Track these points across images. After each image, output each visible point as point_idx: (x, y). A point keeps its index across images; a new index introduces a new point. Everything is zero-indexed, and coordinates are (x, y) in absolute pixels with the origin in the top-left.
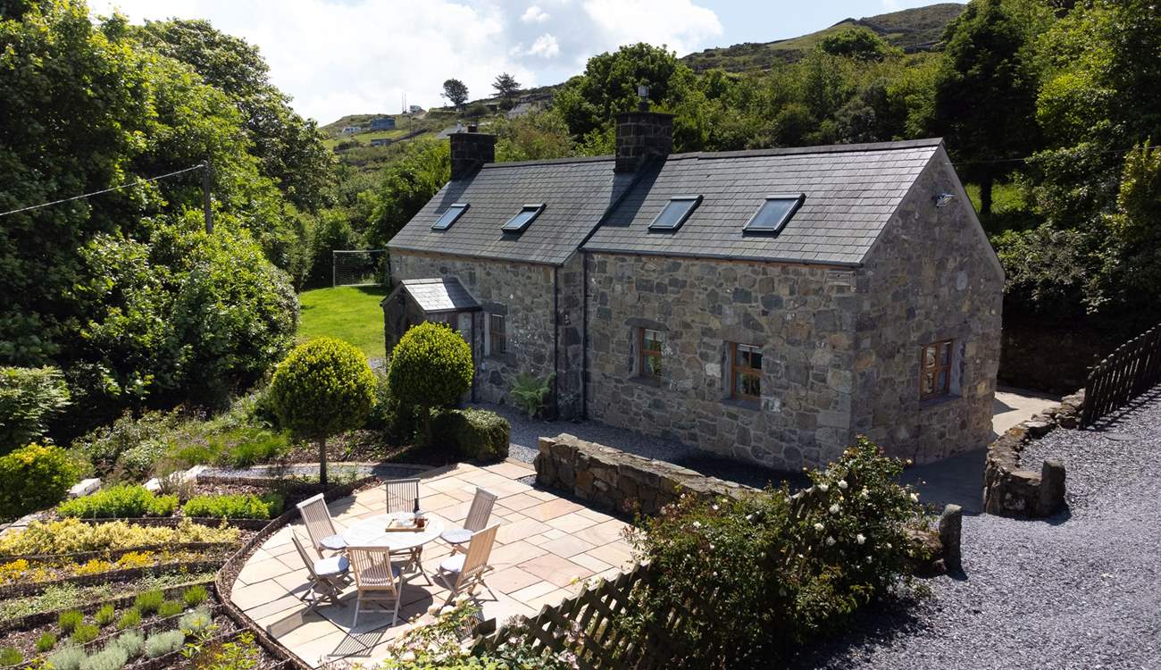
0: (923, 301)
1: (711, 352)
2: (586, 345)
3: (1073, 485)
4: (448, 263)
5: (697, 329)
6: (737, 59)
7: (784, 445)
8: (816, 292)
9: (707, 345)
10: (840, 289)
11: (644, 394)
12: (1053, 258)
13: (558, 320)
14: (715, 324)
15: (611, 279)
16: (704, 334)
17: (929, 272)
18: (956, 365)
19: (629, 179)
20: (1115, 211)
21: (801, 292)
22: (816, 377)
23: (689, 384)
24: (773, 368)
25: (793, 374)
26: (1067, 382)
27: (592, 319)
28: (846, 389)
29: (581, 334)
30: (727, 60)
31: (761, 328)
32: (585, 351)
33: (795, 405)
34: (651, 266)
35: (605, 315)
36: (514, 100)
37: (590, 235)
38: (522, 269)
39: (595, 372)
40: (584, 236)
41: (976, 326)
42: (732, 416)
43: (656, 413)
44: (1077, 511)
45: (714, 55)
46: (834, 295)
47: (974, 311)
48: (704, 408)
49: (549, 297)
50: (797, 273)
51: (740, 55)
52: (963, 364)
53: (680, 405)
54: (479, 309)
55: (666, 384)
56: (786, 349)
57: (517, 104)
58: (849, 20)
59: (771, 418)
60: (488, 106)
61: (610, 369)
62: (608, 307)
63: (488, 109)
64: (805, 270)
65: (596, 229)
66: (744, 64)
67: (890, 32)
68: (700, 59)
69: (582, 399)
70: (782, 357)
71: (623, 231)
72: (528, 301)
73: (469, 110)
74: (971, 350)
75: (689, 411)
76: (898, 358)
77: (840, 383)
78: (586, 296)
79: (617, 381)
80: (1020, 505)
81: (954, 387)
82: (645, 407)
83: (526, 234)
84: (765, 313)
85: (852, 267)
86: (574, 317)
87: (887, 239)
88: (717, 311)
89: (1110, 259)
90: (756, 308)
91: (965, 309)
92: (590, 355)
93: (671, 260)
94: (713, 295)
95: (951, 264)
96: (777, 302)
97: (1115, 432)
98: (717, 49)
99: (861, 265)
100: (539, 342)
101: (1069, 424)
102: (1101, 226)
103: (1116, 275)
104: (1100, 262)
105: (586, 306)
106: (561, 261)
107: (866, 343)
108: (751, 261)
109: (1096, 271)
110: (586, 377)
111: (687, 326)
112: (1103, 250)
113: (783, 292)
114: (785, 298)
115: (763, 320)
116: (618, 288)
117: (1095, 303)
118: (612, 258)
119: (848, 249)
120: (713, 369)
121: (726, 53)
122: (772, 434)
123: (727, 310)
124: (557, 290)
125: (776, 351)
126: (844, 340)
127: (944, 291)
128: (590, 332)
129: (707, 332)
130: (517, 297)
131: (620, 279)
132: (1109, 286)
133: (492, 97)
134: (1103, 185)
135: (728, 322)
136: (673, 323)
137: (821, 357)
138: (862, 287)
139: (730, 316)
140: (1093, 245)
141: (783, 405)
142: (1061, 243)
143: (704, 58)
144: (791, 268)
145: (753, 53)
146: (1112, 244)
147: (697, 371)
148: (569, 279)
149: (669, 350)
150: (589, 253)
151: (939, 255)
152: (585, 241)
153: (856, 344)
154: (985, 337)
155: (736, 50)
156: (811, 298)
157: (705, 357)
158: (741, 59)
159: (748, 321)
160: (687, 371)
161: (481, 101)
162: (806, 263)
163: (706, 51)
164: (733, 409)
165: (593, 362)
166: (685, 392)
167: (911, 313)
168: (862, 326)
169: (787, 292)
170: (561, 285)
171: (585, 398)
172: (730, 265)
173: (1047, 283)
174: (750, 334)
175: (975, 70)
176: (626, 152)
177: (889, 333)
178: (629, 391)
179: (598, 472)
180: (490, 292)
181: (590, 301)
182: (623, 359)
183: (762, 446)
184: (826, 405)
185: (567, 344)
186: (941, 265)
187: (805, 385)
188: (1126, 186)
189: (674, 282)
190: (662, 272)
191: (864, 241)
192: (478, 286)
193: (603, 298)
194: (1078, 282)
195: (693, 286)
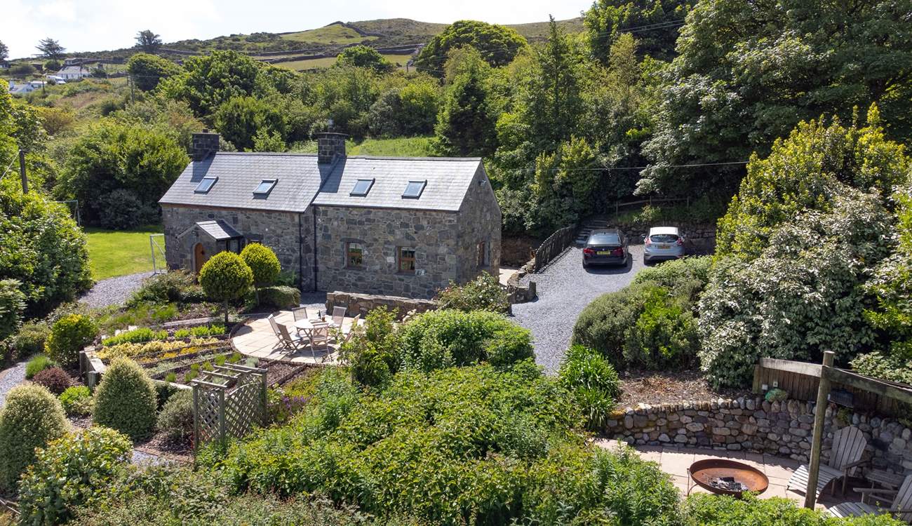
0: (477, 225)
1: (389, 252)
2: (316, 253)
3: (538, 290)
4: (215, 212)
5: (381, 241)
6: (258, 44)
7: (427, 290)
8: (439, 223)
9: (388, 249)
10: (450, 221)
11: (352, 275)
12: (510, 204)
13: (301, 241)
14: (391, 238)
15: (331, 219)
16: (385, 243)
17: (478, 213)
18: (486, 252)
19: (328, 167)
20: (534, 183)
21: (433, 223)
22: (440, 258)
23: (378, 267)
24: (420, 257)
25: (430, 258)
26: (520, 261)
27: (319, 240)
28: (453, 262)
29: (313, 248)
30: (250, 45)
31: (413, 239)
32: (315, 257)
33: (431, 271)
34: (355, 212)
35: (327, 237)
36: (62, 63)
37: (315, 197)
38: (273, 215)
39: (321, 267)
40: (312, 197)
41: (493, 235)
42: (400, 280)
43: (359, 283)
44: (540, 297)
45: (239, 40)
46: (447, 224)
47: (493, 229)
48: (386, 278)
49: (295, 229)
50: (430, 215)
51: (259, 42)
52: (489, 252)
53: (373, 278)
54: (242, 237)
55: (365, 268)
56: (425, 247)
57: (65, 66)
58: (338, 23)
59: (420, 278)
60: (34, 65)
61: (331, 264)
62: (329, 233)
63: (35, 68)
64: (434, 213)
65: (317, 194)
66: (264, 49)
67: (369, 35)
68: (228, 42)
69: (314, 281)
70: (425, 252)
71: (334, 195)
72: (279, 231)
73: (13, 68)
74: (492, 246)
75: (378, 280)
76: (470, 249)
77: (451, 261)
78: (315, 228)
79: (336, 270)
80: (522, 298)
81: (486, 262)
82: (353, 281)
83: (270, 195)
84: (416, 233)
85: (455, 212)
86: (309, 239)
87: (466, 201)
88: (392, 232)
89: (533, 205)
90: (411, 230)
91: (490, 228)
92: (318, 258)
93: (366, 210)
94: (389, 225)
95: (485, 210)
96: (422, 228)
97: (546, 273)
98: (241, 35)
99: (459, 211)
100: (287, 253)
101: (531, 272)
102: (529, 190)
103: (537, 212)
104: (528, 205)
105: (315, 234)
106: (303, 210)
107: (460, 243)
108: (408, 210)
109: (528, 210)
110: (316, 270)
111: (376, 240)
112: (530, 200)
113: (425, 223)
114: (425, 226)
115: (415, 236)
116: (336, 223)
117: (529, 224)
118: (332, 208)
119: (452, 205)
120: (391, 259)
121: (249, 39)
122: (421, 285)
123: (397, 232)
124: (300, 225)
125: (422, 249)
126: (452, 242)
127: (483, 221)
128: (318, 246)
129: (387, 242)
130: (270, 230)
131: (337, 219)
132: (535, 216)
133: (35, 57)
134: (528, 170)
135: (398, 237)
136: (368, 240)
137: (443, 250)
138: (458, 220)
139: (399, 234)
140: (526, 199)
141: (426, 272)
142: (513, 197)
143: (231, 41)
144: (428, 213)
145: (270, 41)
146: (534, 197)
147: (382, 261)
148: (307, 219)
149: (366, 252)
150: (316, 206)
151: (481, 206)
152: (313, 200)
153: (457, 244)
154: (496, 240)
155: (256, 37)
156: (437, 225)
157: (386, 254)
158: (262, 45)
159: (408, 237)
160: (377, 261)
161: (23, 60)
162: (435, 211)
163: (232, 35)
164: (401, 277)
165: (320, 262)
166: (376, 272)
167: (473, 230)
168: (459, 236)
169: (426, 223)
170: (302, 222)
171: (316, 281)
172: (398, 211)
173: (509, 216)
174: (409, 242)
175: (468, 107)
176: (325, 153)
177: (467, 238)
178: (343, 274)
179: (362, 304)
180: (249, 227)
181: (318, 230)
182: (339, 259)
183: (416, 291)
184: (445, 270)
185: (306, 253)
186: (482, 211)
187: (435, 262)
188: (538, 172)
189: (368, 220)
190: (361, 215)
191: (458, 201)
192: (240, 224)
193: (326, 229)
194: (522, 214)
195: (379, 221)
